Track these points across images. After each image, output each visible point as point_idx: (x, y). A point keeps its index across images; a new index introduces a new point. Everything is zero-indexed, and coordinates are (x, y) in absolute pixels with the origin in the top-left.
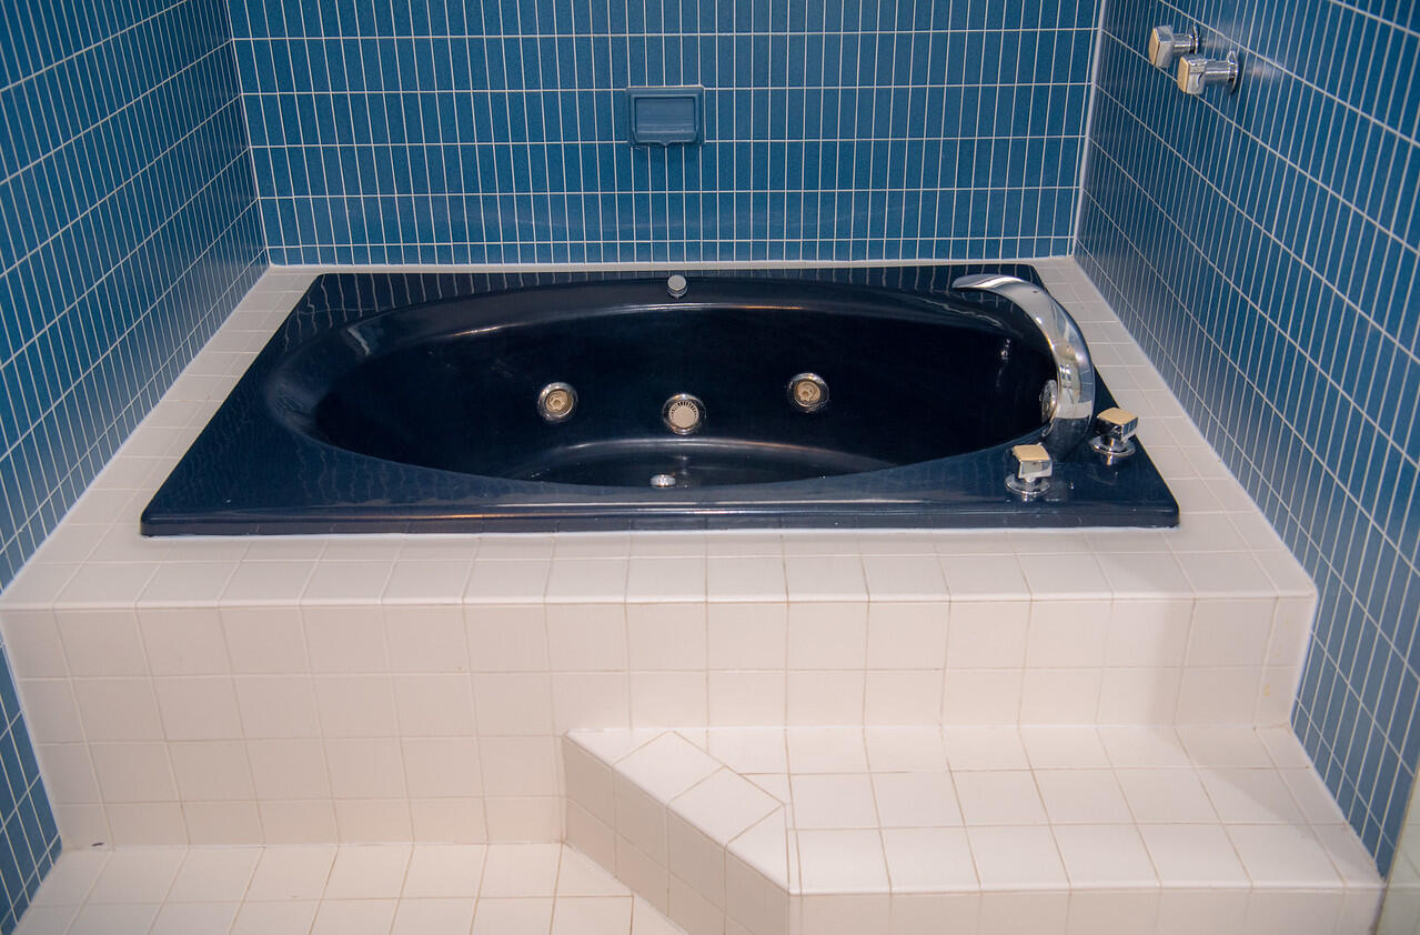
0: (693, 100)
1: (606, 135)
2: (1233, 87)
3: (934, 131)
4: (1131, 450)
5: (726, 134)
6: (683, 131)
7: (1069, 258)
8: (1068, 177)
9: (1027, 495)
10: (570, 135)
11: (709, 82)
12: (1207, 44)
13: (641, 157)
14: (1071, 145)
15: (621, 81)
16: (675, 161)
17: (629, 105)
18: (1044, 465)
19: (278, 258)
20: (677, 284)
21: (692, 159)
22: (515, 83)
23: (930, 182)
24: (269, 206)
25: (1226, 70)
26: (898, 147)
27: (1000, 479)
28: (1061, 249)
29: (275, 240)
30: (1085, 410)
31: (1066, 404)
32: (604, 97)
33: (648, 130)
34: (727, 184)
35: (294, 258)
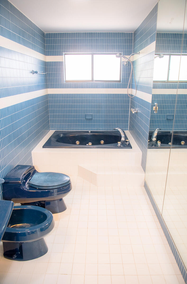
0: (91, 115)
1: (83, 118)
2: (137, 113)
3: (114, 118)
4: (129, 143)
5: (95, 118)
6: (91, 118)
7: (128, 131)
8: (128, 123)
9: (119, 146)
10: (80, 118)
11: (93, 113)
12: (136, 110)
13: (87, 120)
14: (128, 120)
15: (85, 113)
16: (90, 121)
17: (86, 115)
18: (120, 143)
19: (51, 129)
20: (90, 132)
21: (91, 121)
22: (75, 113)
23: (114, 123)
24: (51, 124)
25: (136, 111)
26: (111, 120)
27: (117, 145)
28: (127, 130)
29: (51, 128)
30: (124, 140)
31: (123, 139)
32: (83, 115)
33: (87, 118)
34: (95, 123)
35: (53, 130)
